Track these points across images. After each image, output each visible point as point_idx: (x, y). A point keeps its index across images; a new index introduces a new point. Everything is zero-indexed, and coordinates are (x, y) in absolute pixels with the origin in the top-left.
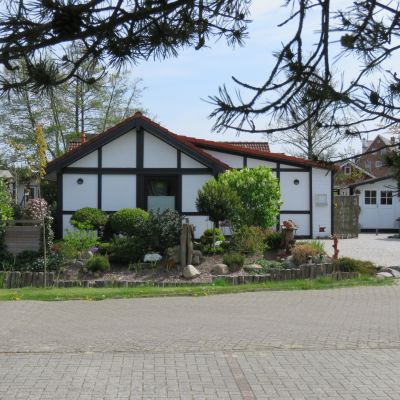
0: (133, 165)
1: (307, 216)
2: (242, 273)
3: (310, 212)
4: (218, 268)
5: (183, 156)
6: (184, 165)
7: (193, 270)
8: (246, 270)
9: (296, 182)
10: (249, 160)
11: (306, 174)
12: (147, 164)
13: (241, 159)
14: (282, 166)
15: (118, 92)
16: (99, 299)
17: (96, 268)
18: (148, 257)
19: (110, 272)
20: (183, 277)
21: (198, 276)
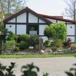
0: (25, 22)
1: (74, 37)
2: (56, 52)
3: (75, 36)
4: (50, 51)
5: (39, 19)
6: (40, 22)
7: (43, 51)
8: (58, 51)
9: (71, 27)
10: (58, 21)
11: (74, 25)
12: (29, 22)
13: (56, 21)
14: (67, 23)
15: (20, 2)
16: (18, 58)
17: (16, 50)
18: (30, 48)
19: (20, 51)
20: (40, 53)
21: (44, 53)
